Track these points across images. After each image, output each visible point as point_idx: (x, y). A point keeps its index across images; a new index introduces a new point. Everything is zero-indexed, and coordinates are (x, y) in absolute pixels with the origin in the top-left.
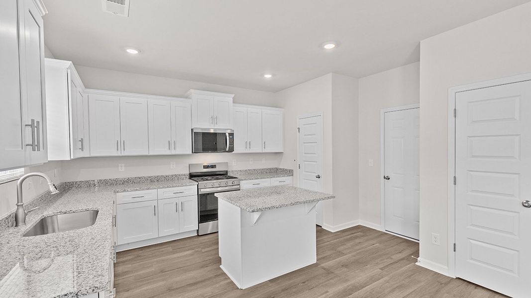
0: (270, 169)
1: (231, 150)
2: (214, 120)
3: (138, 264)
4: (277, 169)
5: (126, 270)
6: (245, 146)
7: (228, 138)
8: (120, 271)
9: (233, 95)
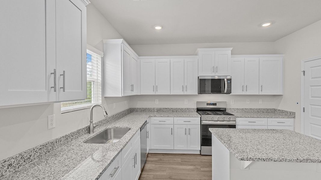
0: (268, 110)
1: (229, 92)
2: (215, 69)
3: (158, 166)
4: (275, 110)
5: (151, 168)
6: (242, 89)
7: (226, 83)
8: (148, 168)
9: (231, 49)
